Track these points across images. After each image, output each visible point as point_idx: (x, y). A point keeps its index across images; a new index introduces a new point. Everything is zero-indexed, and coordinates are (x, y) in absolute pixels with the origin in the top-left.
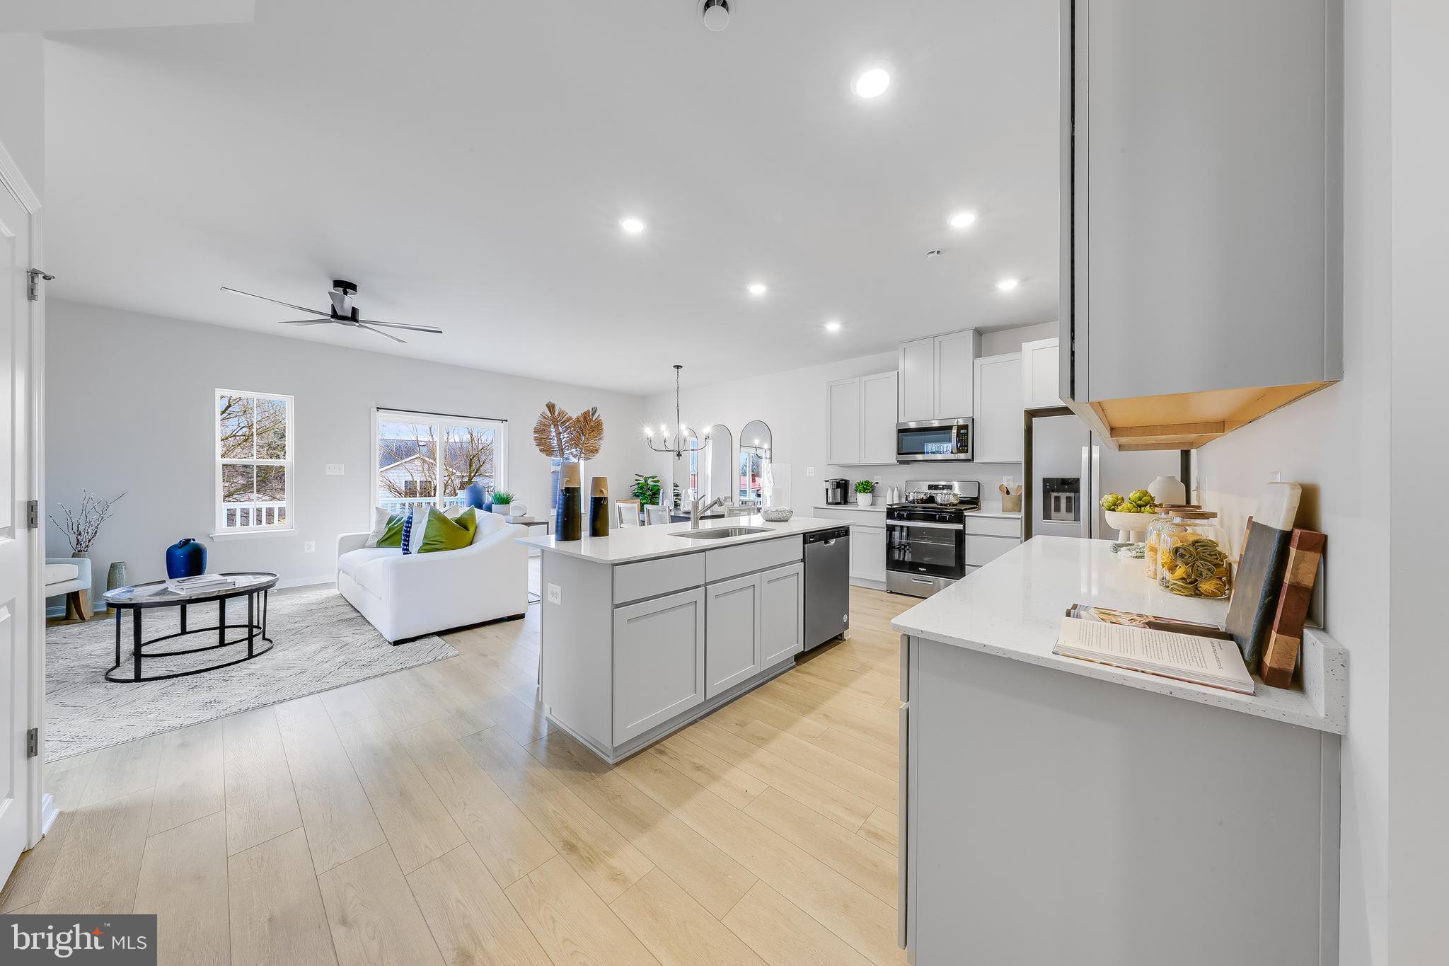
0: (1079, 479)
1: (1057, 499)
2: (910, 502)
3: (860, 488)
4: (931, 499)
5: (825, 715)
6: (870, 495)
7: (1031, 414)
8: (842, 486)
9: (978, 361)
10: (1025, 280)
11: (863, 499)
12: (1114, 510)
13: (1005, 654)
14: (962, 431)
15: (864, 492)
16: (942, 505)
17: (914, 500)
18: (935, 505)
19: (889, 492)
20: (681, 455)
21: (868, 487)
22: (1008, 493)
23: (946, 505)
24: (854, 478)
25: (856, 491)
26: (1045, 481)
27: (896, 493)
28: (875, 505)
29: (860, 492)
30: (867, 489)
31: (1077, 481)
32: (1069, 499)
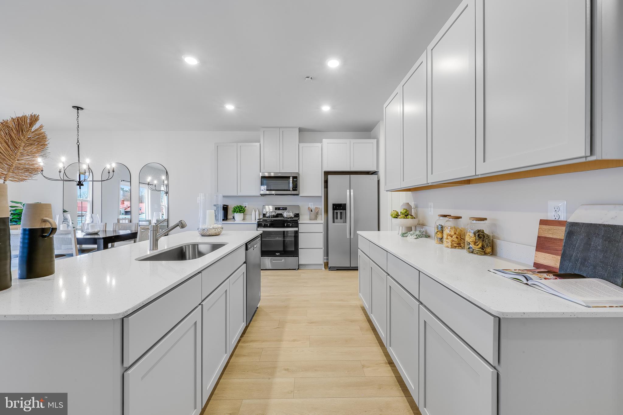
0: (346, 204)
1: (337, 213)
2: (267, 217)
3: (237, 210)
4: (278, 216)
5: (285, 370)
6: (242, 214)
7: (327, 173)
8: (225, 209)
9: (301, 145)
10: (333, 107)
11: (238, 217)
12: (397, 218)
13: (575, 315)
14: (294, 180)
15: (240, 212)
16: (286, 218)
17: (269, 216)
18: (282, 218)
19: (253, 212)
20: (82, 185)
21: (241, 210)
22: (312, 211)
23: (288, 218)
24: (232, 205)
25: (235, 211)
26: (334, 205)
27: (257, 212)
28: (245, 220)
29: (237, 212)
30: (241, 211)
31: (345, 205)
32: (341, 213)
